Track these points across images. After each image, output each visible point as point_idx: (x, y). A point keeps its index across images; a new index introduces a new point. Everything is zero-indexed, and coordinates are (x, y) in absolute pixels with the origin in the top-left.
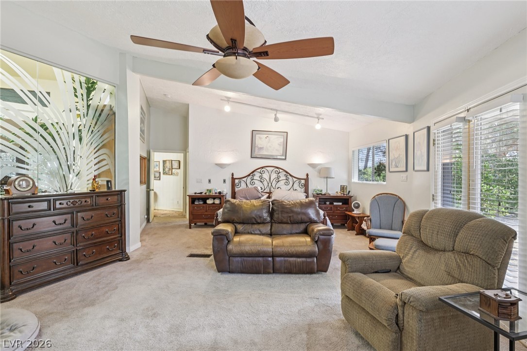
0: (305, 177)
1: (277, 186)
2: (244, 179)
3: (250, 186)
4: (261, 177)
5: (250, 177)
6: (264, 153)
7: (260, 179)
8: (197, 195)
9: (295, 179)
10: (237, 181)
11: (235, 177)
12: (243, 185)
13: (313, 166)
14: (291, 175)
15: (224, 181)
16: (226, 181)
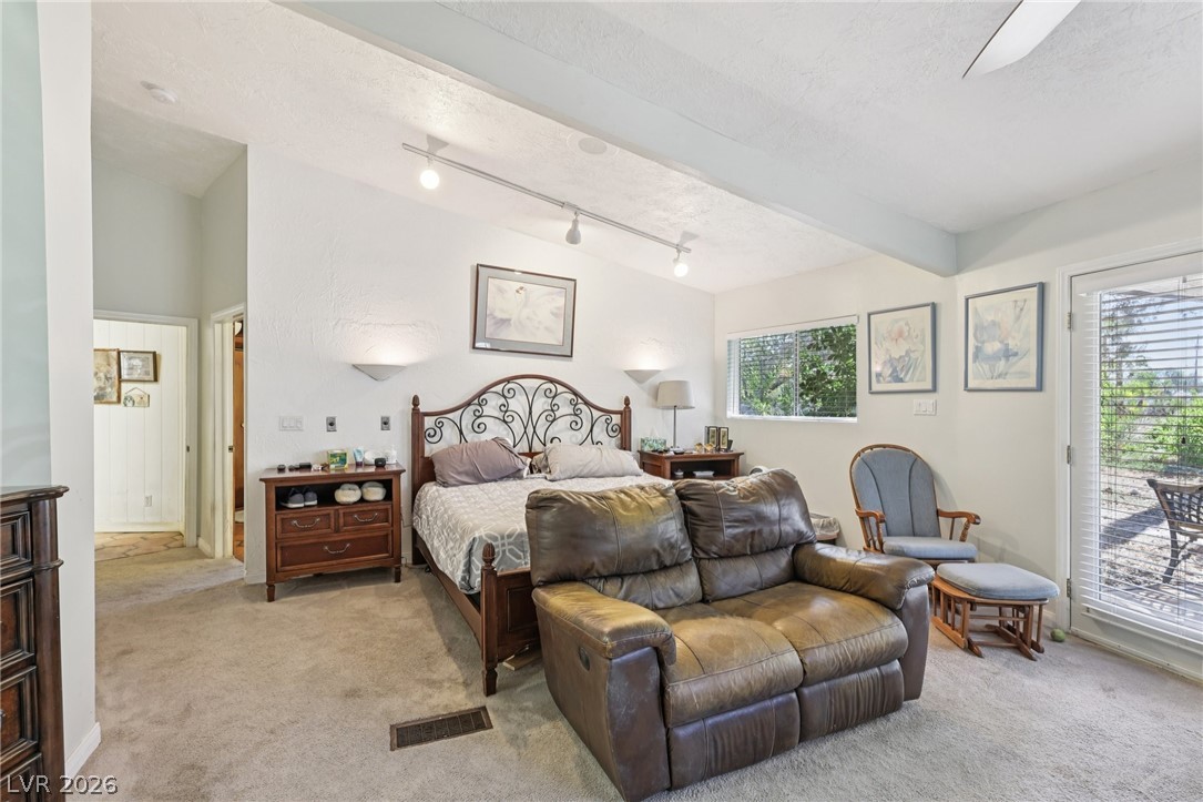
0: (621, 407)
1: (550, 434)
2: (449, 416)
3: (470, 436)
4: (504, 408)
5: (472, 408)
6: (512, 335)
7: (500, 415)
8: (288, 474)
9: (596, 414)
10: (429, 422)
11: (422, 408)
12: (450, 436)
13: (638, 376)
14: (586, 403)
15: (385, 423)
16: (391, 422)
